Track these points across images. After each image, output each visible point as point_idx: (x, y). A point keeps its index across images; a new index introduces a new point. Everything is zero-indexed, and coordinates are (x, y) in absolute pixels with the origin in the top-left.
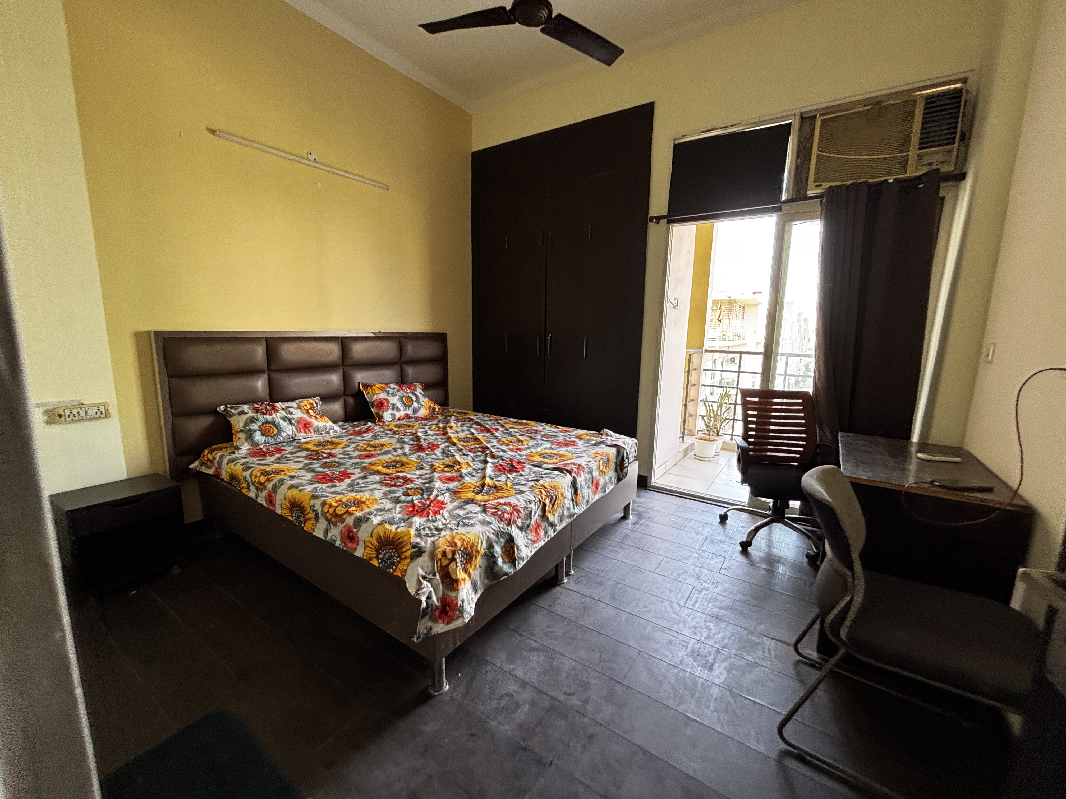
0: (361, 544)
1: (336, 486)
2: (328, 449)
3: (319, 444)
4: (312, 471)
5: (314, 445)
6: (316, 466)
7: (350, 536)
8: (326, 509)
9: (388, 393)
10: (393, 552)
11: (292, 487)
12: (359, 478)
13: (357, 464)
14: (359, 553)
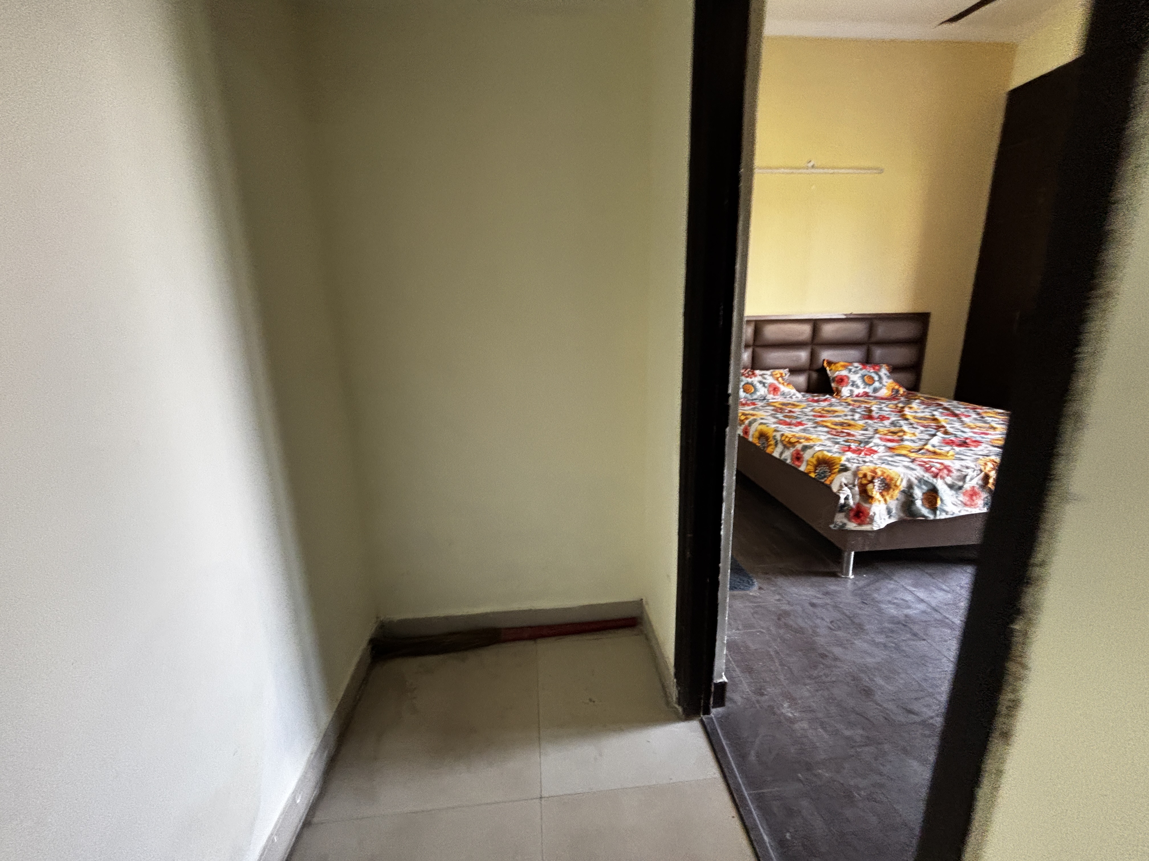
0: (804, 464)
1: (792, 428)
2: (790, 408)
3: (783, 404)
4: (777, 418)
5: (779, 404)
6: (780, 416)
7: (798, 457)
8: (783, 438)
9: (850, 371)
10: (826, 469)
11: (761, 424)
12: (811, 427)
13: (811, 419)
14: (803, 468)
